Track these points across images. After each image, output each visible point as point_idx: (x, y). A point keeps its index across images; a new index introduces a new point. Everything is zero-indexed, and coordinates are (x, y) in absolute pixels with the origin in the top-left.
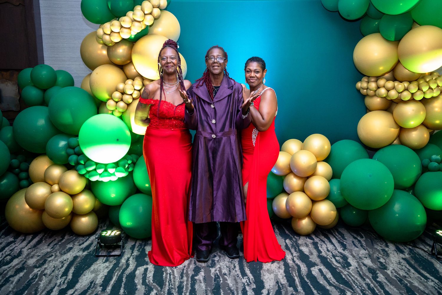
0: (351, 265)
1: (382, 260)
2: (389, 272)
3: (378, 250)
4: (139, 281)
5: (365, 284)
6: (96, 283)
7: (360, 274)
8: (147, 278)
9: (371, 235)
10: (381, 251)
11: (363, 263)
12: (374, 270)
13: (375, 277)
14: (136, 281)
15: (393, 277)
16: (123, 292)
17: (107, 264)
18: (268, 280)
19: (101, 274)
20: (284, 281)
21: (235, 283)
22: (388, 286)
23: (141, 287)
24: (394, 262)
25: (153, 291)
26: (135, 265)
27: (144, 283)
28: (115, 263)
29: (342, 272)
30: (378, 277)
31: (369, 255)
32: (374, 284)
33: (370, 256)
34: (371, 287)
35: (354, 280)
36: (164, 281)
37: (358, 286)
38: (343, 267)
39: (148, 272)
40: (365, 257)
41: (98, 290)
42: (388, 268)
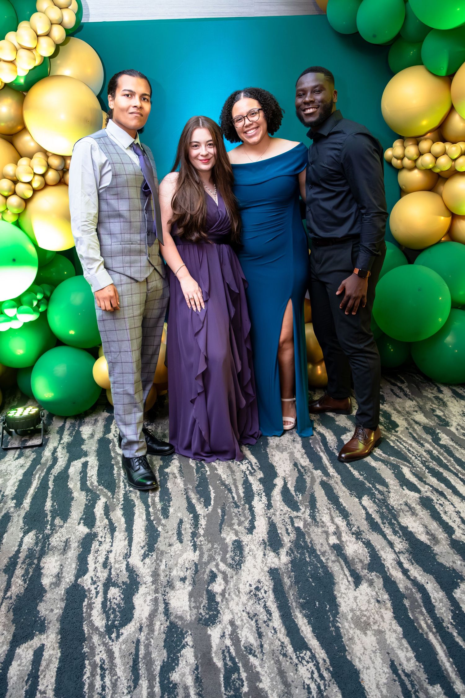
0: (397, 426)
1: (439, 413)
2: (453, 429)
3: (430, 399)
4: (76, 484)
5: (426, 451)
6: (6, 494)
7: (414, 438)
8: (88, 479)
9: (415, 377)
10: (434, 399)
11: (414, 421)
12: (431, 429)
13: (436, 440)
14: (71, 485)
15: (460, 435)
16: (51, 505)
17: (21, 461)
18: (281, 462)
19: (13, 477)
20: (305, 462)
21: (230, 473)
22: (458, 450)
23: (79, 494)
24: (456, 414)
25: (100, 499)
26: (67, 458)
27: (84, 487)
28: (34, 459)
29: (389, 438)
30: (440, 439)
31: (419, 407)
32: (438, 451)
33: (421, 409)
34: (435, 455)
35: (408, 448)
36: (117, 481)
37: (415, 456)
38: (387, 430)
39: (89, 468)
40: (414, 411)
41: (9, 506)
42: (450, 424)
